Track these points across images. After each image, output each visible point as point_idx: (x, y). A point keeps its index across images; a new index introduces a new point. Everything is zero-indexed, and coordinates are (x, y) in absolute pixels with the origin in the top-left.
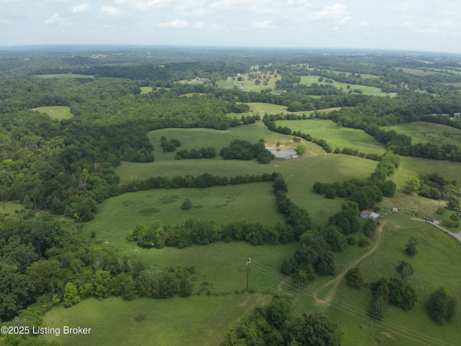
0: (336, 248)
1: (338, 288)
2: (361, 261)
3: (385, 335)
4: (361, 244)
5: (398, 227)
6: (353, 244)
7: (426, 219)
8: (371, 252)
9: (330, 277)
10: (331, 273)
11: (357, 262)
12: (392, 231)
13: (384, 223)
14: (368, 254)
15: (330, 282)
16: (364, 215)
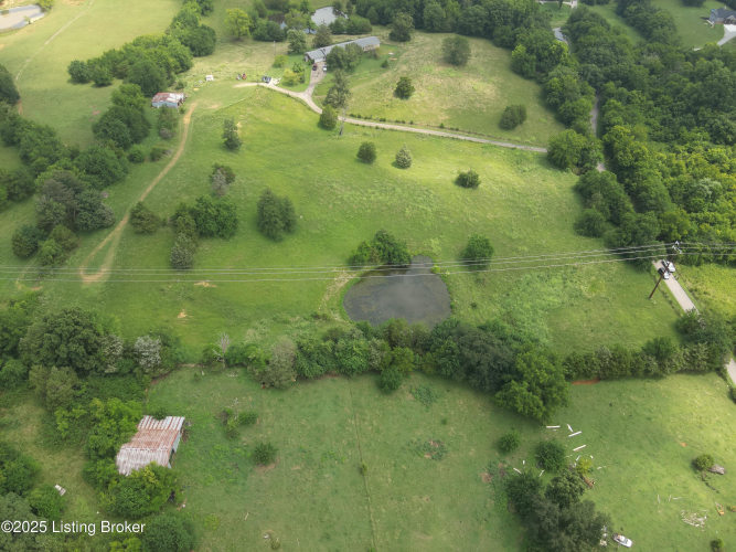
0: (110, 179)
1: (120, 245)
2: (156, 186)
3: (200, 287)
4: (155, 156)
5: (215, 107)
6: (141, 161)
7: (257, 82)
8: (171, 165)
9: (106, 231)
10: (103, 224)
11: (149, 189)
12: (206, 117)
13: (192, 107)
14: (166, 170)
15: (106, 240)
16: (158, 101)
